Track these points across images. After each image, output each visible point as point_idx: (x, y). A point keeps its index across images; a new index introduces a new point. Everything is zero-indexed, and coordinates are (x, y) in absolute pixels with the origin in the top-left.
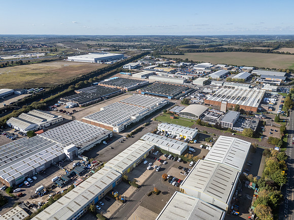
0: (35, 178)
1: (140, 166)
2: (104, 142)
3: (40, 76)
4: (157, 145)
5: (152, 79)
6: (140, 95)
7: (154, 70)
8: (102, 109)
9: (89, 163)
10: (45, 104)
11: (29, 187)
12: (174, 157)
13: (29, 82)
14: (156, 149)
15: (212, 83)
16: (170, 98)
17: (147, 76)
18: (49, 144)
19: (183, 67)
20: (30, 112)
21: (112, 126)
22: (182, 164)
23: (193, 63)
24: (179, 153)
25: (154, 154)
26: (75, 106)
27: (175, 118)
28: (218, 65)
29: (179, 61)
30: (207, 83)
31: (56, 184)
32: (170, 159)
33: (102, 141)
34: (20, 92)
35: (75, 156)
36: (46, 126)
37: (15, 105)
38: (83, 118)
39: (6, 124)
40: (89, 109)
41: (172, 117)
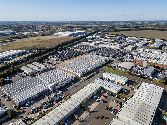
0: (32, 102)
1: (91, 99)
2: (71, 82)
3: (40, 43)
4: (103, 86)
5: (100, 46)
6: (93, 55)
7: (102, 41)
8: (71, 63)
9: (62, 95)
10: (41, 59)
11: (28, 107)
12: (113, 95)
13: (34, 47)
14: (102, 88)
15: (137, 49)
16: (111, 57)
17: (98, 44)
18: (41, 82)
19: (119, 39)
20: (33, 63)
21: (76, 73)
22: (118, 100)
23: (125, 37)
24: (116, 92)
25: (100, 92)
26: (57, 60)
27: (114, 70)
28: (141, 38)
29: (117, 36)
30: (134, 49)
31: (43, 106)
32: (110, 96)
33: (70, 82)
34: (29, 52)
35: (55, 90)
36: (41, 71)
37: (26, 59)
38: (61, 68)
39: (20, 69)
40: (64, 62)
41: (112, 69)
